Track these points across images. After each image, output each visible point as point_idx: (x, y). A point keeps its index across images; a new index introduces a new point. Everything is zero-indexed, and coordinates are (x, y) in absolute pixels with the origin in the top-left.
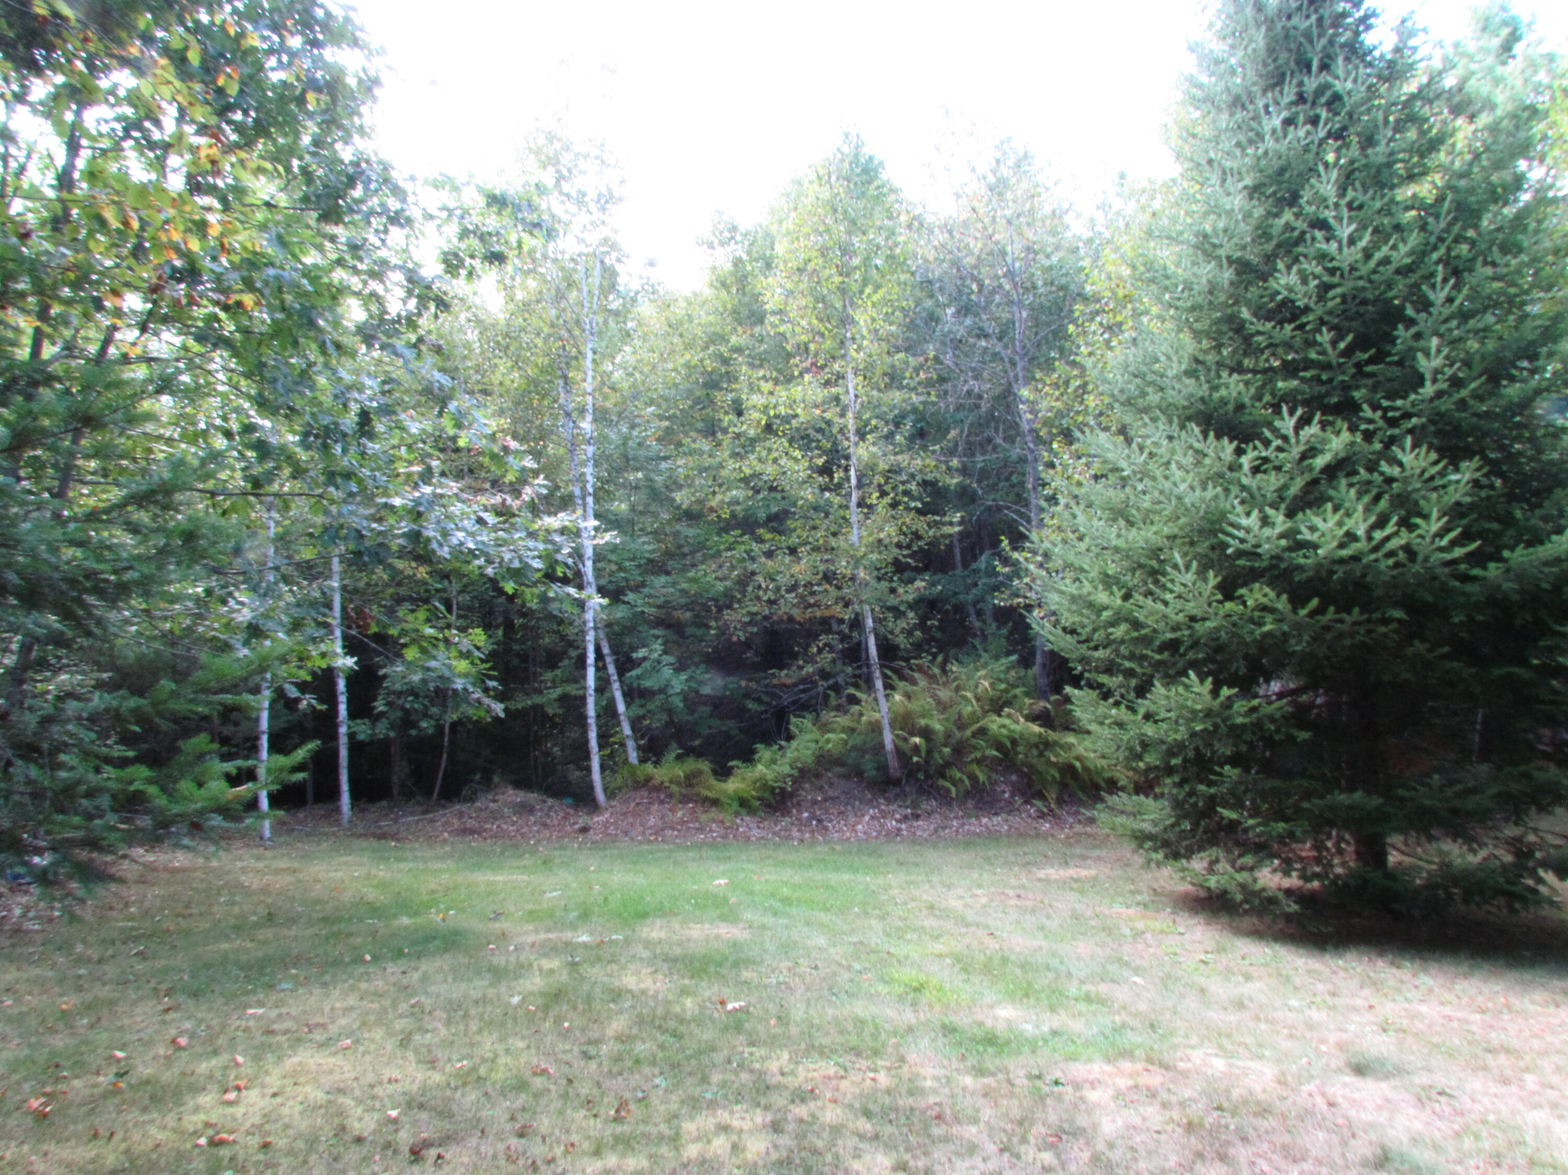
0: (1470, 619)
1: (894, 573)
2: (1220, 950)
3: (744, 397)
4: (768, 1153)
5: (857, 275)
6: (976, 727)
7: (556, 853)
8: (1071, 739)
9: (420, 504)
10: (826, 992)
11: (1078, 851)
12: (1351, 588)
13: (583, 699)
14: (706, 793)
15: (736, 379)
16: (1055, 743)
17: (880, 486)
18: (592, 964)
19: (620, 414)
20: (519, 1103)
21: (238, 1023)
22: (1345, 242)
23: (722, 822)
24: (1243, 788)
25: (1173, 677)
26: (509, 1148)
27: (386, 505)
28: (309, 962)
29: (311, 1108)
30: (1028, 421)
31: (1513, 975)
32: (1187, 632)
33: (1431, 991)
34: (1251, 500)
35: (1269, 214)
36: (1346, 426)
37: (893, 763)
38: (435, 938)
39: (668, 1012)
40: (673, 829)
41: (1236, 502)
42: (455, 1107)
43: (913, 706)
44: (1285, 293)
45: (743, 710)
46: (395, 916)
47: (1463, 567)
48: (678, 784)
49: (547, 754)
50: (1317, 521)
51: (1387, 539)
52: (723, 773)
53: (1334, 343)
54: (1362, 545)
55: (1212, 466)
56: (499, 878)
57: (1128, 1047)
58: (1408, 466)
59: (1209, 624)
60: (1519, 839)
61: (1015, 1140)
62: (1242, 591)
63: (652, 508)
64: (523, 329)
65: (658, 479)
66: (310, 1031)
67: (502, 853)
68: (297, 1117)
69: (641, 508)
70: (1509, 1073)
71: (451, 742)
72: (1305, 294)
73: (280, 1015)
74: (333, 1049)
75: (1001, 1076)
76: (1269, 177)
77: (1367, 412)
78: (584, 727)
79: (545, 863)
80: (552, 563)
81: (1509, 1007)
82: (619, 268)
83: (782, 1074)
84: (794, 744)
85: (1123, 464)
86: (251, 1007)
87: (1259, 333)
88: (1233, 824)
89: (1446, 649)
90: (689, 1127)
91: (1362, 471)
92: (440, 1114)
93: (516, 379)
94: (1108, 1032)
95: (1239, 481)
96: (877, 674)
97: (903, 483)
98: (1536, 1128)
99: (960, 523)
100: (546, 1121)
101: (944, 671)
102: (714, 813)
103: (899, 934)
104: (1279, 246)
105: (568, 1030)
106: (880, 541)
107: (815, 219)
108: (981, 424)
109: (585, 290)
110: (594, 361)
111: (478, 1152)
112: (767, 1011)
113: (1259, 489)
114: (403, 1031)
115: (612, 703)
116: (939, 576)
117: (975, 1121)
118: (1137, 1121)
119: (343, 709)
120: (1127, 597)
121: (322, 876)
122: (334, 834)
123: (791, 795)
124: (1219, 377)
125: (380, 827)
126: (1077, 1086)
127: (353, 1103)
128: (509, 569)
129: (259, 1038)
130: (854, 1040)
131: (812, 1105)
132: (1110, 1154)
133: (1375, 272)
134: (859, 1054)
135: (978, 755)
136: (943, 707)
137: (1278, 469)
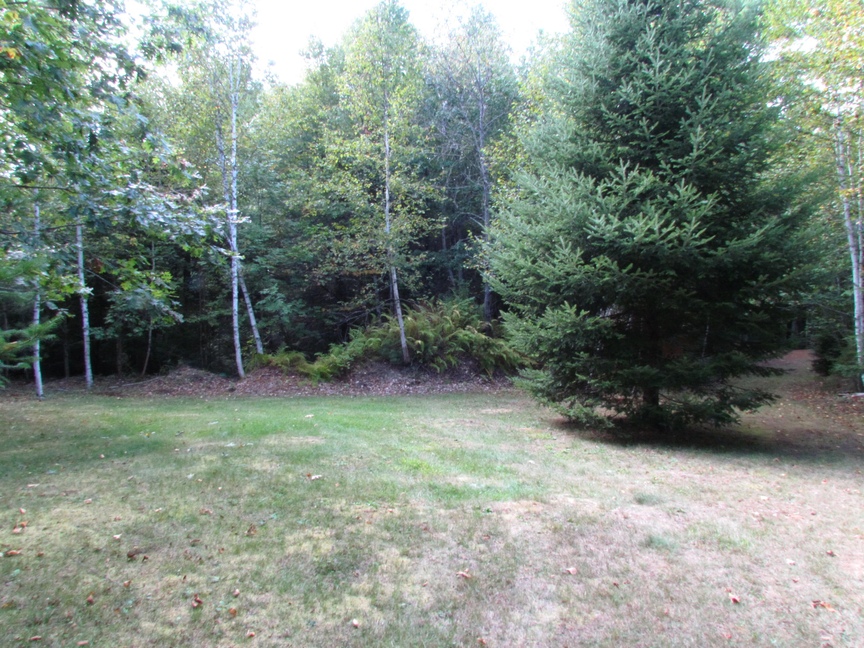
0: (707, 276)
1: (409, 250)
2: (574, 447)
3: (326, 146)
4: (333, 549)
5: (392, 78)
6: (450, 336)
7: (216, 402)
8: (501, 342)
9: (130, 194)
10: (366, 470)
11: (503, 400)
12: (649, 259)
13: (231, 318)
14: (302, 370)
15: (321, 136)
16: (493, 344)
17: (402, 200)
18: (235, 458)
19: (253, 152)
20: (192, 529)
21: (22, 492)
22: (657, 70)
23: (311, 386)
24: (589, 364)
25: (556, 305)
26: (186, 552)
27: (108, 195)
28: (67, 459)
29: (67, 535)
30: (485, 167)
31: (715, 457)
32: (564, 281)
33: (676, 464)
34: (601, 210)
35: (619, 54)
36: (652, 172)
37: (406, 354)
38: (143, 446)
39: (278, 481)
40: (283, 389)
41: (594, 211)
42: (154, 532)
43: (418, 324)
44: (624, 97)
45: (323, 325)
46: (119, 435)
47: (705, 249)
48: (286, 365)
49: (210, 350)
50: (635, 222)
51: (669, 233)
52: (312, 359)
53: (648, 127)
54: (656, 236)
55: (581, 191)
56: (182, 415)
57: (525, 493)
58: (682, 195)
59: (576, 276)
60: (723, 391)
61: (466, 539)
62: (594, 259)
63: (271, 209)
64: (194, 99)
65: (275, 192)
66: (67, 495)
67: (184, 403)
68: (59, 540)
69: (265, 209)
70: (711, 501)
71: (153, 341)
72: (635, 99)
73: (49, 487)
74: (81, 504)
75: (459, 509)
76: (619, 32)
77: (663, 165)
78: (231, 333)
79: (209, 407)
80: (211, 234)
81: (712, 471)
82: (252, 65)
83: (342, 510)
84: (352, 343)
85: (536, 189)
86: (30, 483)
87: (609, 119)
88: (584, 383)
89: (694, 292)
90: (290, 538)
91: (658, 196)
92: (146, 536)
93: (189, 129)
94: (516, 486)
95: (595, 199)
96: (398, 305)
97: (414, 199)
98: (723, 526)
99: (446, 223)
100: (208, 538)
101: (435, 305)
102: (306, 381)
103: (408, 440)
104: (622, 71)
105: (221, 491)
106: (401, 232)
107: (369, 43)
108: (459, 169)
109: (232, 77)
110: (237, 120)
111: (168, 555)
112: (334, 479)
113: (606, 204)
114: (123, 494)
115: (248, 319)
116: (433, 253)
117: (445, 530)
118: (529, 528)
119: (86, 321)
120: (534, 262)
121: (75, 415)
122: (82, 393)
123: (350, 371)
124: (588, 143)
125: (110, 389)
126: (499, 512)
127: (93, 532)
128: (185, 236)
129: (35, 499)
130: (381, 493)
131: (358, 525)
132: (515, 544)
133: (671, 88)
134: (384, 500)
135: (452, 350)
136: (434, 324)
137: (616, 194)
